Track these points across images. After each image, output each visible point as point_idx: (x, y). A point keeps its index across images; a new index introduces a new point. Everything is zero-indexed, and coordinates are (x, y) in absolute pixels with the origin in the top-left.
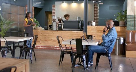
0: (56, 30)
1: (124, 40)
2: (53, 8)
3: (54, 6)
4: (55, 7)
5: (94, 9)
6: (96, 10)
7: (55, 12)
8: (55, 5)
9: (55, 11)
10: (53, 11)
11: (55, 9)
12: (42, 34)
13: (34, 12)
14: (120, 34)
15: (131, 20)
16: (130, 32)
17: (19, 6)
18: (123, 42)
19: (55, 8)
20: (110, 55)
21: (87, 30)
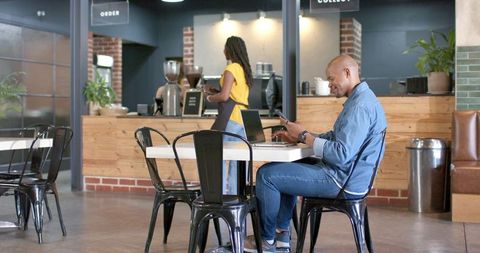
0: (178, 116)
1: (447, 151)
2: (187, 40)
3: (190, 32)
4: (192, 35)
5: (341, 39)
6: (347, 45)
7: (193, 56)
8: (192, 29)
9: (192, 51)
10: (187, 51)
11: (192, 45)
12: (123, 135)
13: (120, 59)
14: (432, 128)
15: (471, 68)
16: (470, 116)
17: (57, 33)
18: (441, 159)
19: (192, 40)
20: (357, 206)
21: (298, 111)
